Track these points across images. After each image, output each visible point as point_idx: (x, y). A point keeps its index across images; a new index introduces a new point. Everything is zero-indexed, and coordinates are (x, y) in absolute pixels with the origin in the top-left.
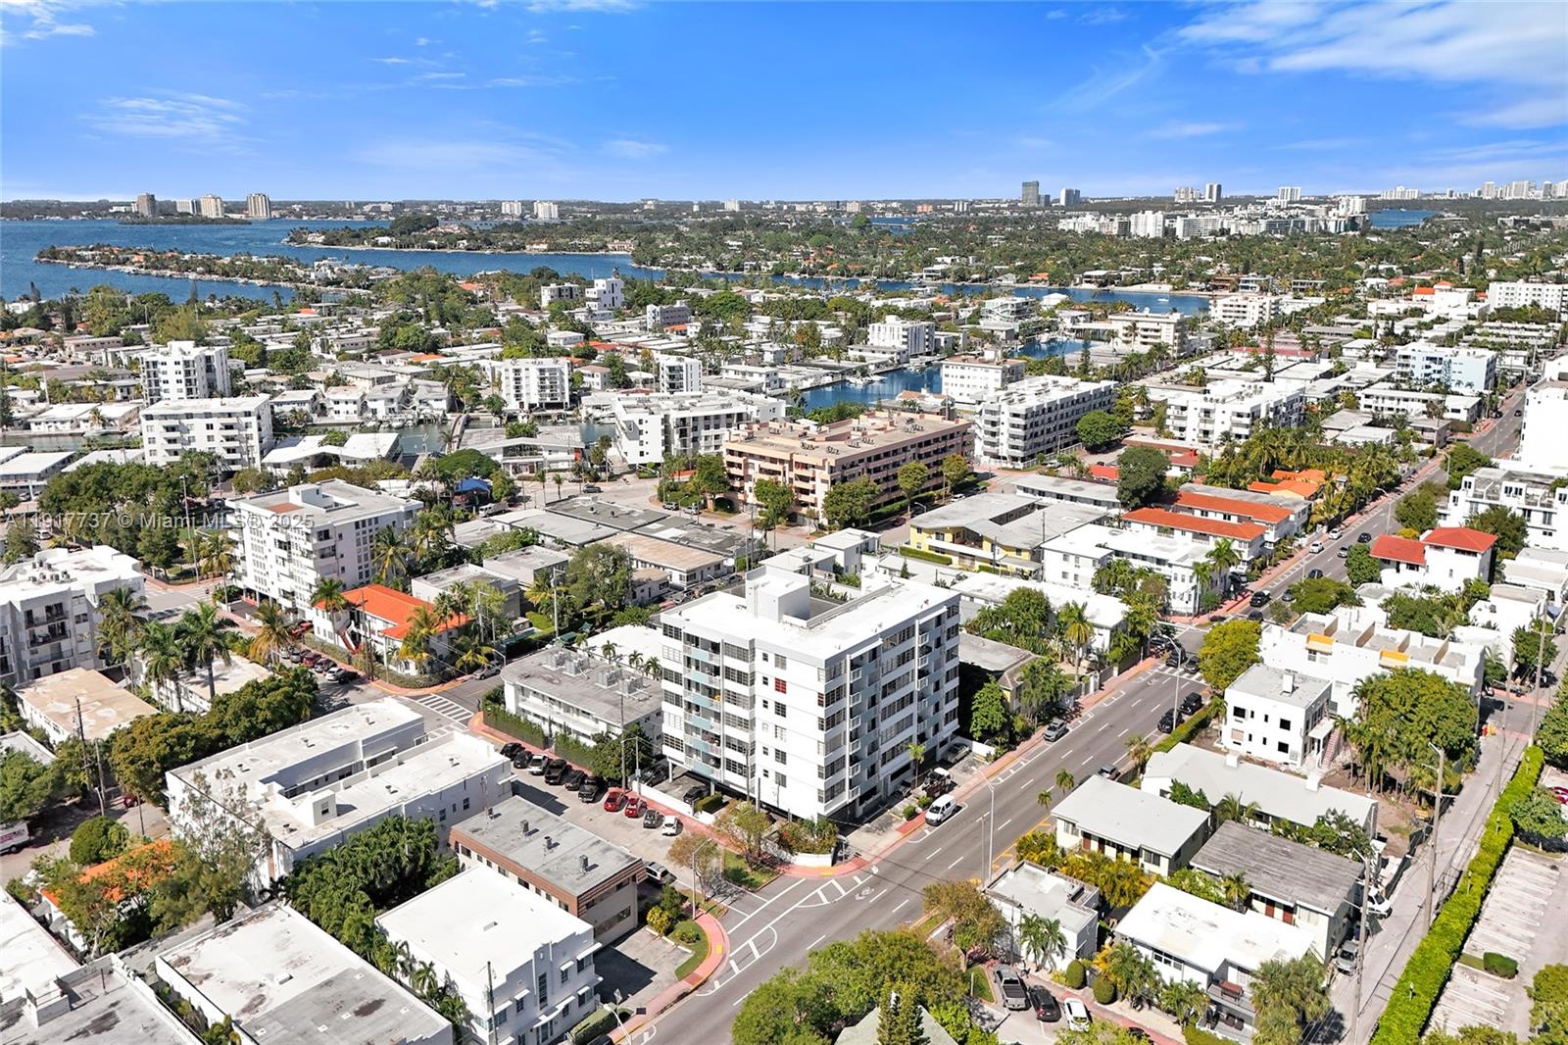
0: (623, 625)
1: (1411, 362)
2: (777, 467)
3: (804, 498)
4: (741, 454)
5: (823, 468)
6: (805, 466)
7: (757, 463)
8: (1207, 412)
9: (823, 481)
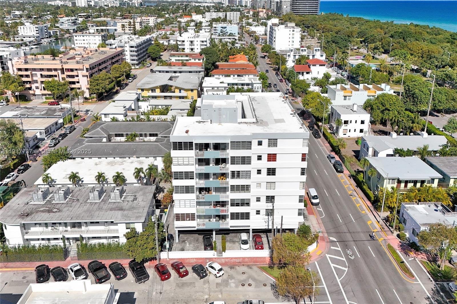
0: (56, 162)
1: (217, 29)
2: (53, 73)
3: (73, 86)
4: (26, 70)
5: (83, 70)
6: (72, 70)
7: (39, 73)
8: (192, 42)
9: (83, 76)
